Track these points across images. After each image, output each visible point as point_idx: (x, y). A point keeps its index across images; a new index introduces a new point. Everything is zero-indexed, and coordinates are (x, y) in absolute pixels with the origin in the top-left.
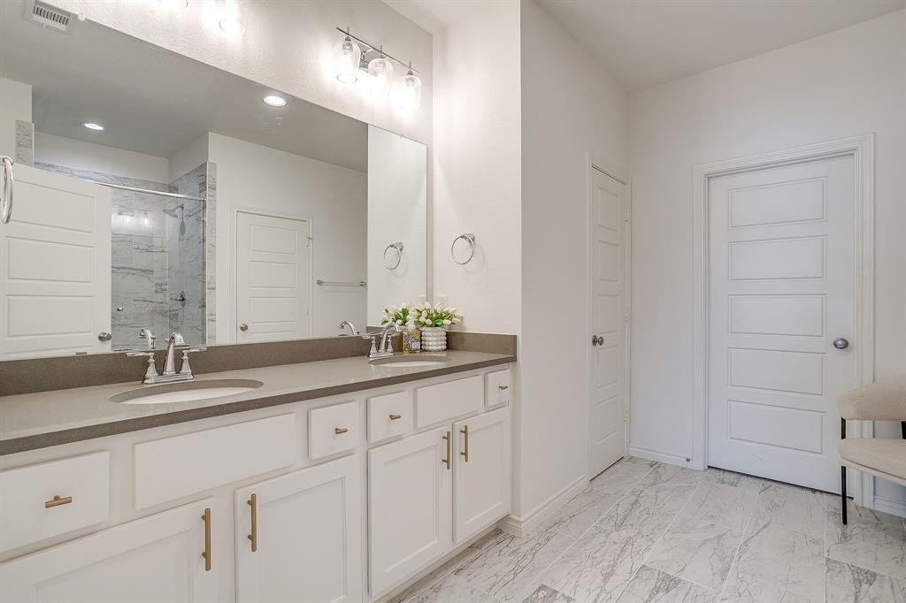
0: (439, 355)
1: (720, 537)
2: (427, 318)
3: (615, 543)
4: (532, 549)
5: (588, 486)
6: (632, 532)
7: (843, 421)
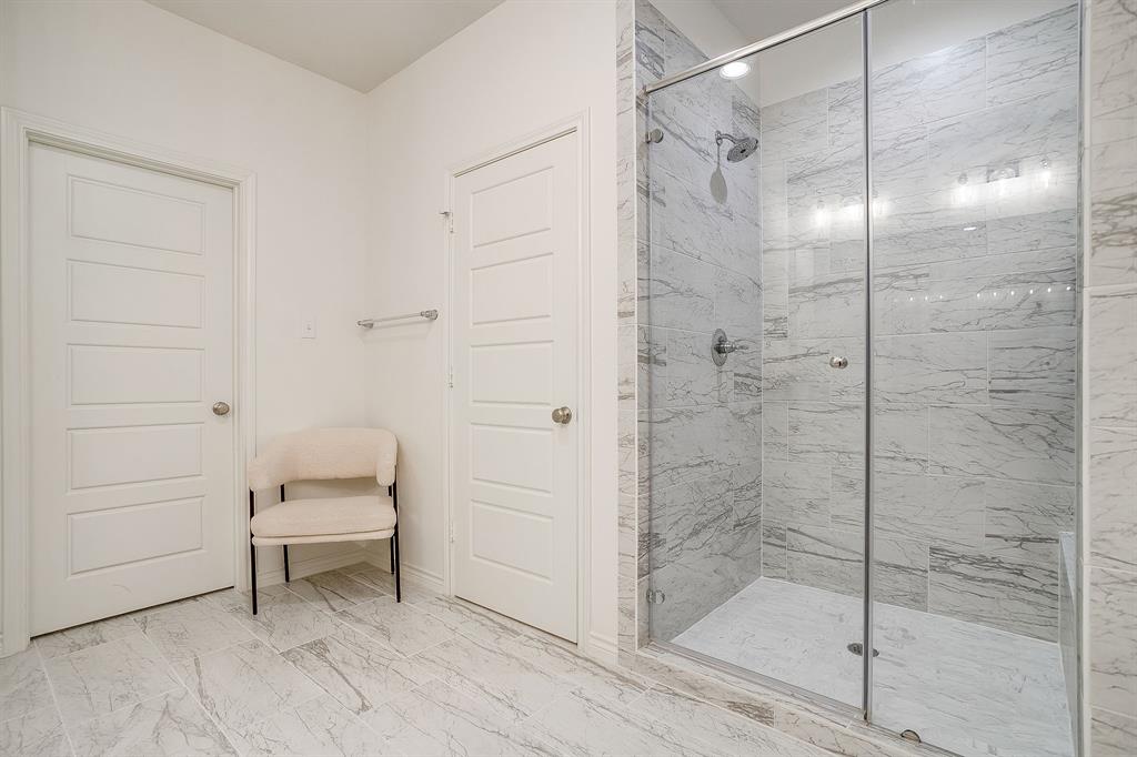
7: (252, 493)
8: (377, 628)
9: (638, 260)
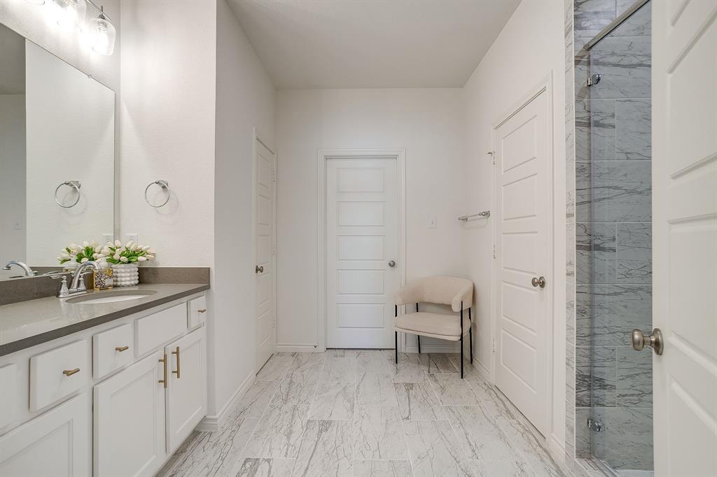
0: (133, 289)
1: (344, 389)
2: (121, 256)
3: (287, 412)
4: (229, 437)
5: (256, 380)
6: (295, 402)
7: (396, 306)
8: (441, 387)
9: (577, 176)
